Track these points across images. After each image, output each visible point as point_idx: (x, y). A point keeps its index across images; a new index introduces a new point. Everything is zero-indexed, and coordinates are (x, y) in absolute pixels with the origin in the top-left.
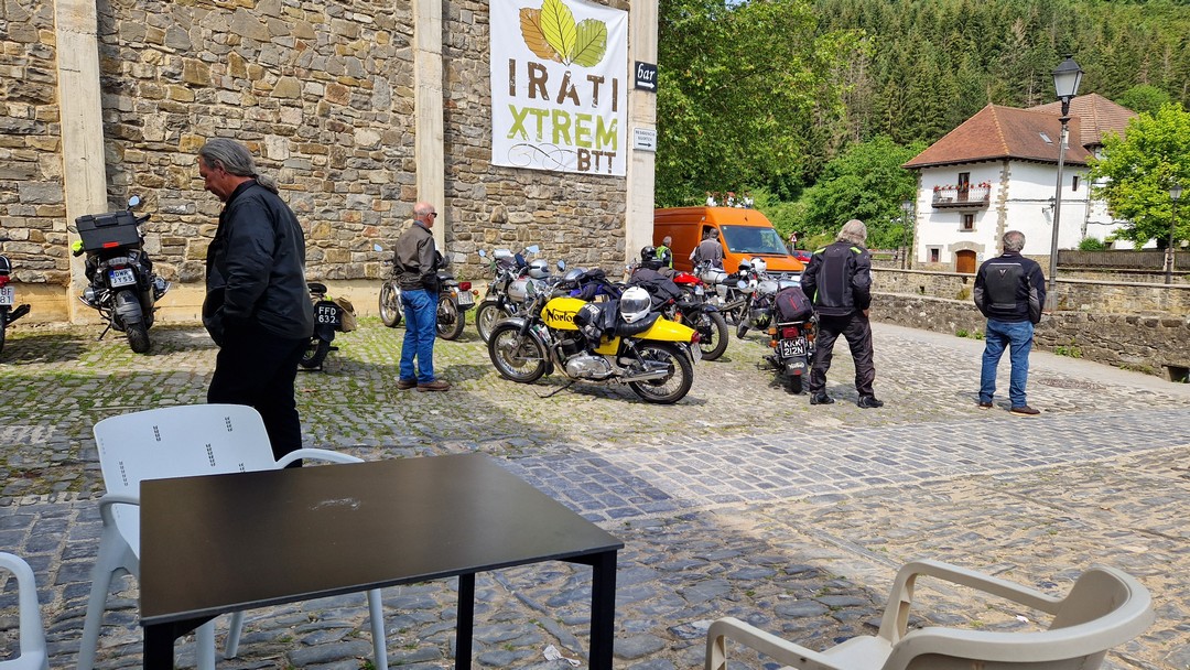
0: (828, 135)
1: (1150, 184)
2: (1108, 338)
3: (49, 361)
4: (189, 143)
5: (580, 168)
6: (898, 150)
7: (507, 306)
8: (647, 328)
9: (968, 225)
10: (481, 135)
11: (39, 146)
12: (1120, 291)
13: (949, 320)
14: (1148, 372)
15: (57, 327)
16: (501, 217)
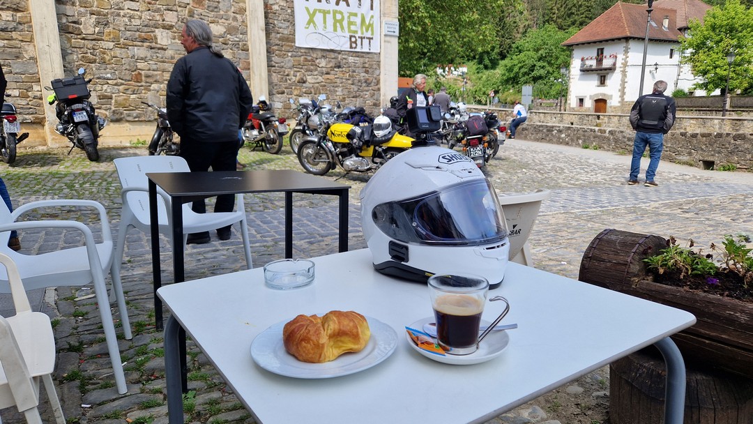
0: (515, 25)
1: (717, 53)
2: (669, 145)
3: (42, 166)
4: (110, 35)
5: (351, 47)
6: (560, 34)
7: (307, 132)
8: (389, 140)
9: (602, 82)
10: (288, 27)
11: (20, 38)
12: (695, 122)
13: (578, 138)
14: (691, 165)
15: (41, 149)
16: (302, 79)
